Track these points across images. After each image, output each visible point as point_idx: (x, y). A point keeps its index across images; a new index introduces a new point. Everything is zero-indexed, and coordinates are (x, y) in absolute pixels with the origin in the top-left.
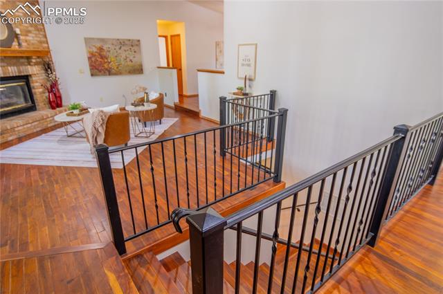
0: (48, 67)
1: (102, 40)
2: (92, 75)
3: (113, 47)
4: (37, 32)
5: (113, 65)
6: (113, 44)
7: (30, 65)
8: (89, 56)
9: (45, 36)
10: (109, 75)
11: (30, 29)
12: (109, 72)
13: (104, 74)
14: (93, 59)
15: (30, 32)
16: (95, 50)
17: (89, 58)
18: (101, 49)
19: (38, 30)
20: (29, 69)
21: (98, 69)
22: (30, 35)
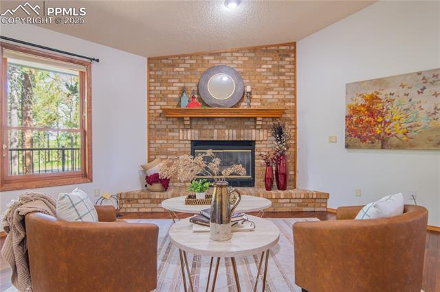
0: (279, 132)
1: (380, 82)
2: (347, 146)
3: (402, 91)
4: (283, 89)
5: (396, 128)
6: (402, 86)
7: (255, 129)
8: (348, 113)
9: (294, 93)
10: (382, 147)
11: (272, 85)
12: (384, 143)
13: (372, 146)
14: (354, 119)
15: (271, 89)
16: (360, 101)
17: (348, 117)
18: (374, 99)
19: (284, 86)
20: (254, 134)
21: (359, 137)
22: (269, 93)
